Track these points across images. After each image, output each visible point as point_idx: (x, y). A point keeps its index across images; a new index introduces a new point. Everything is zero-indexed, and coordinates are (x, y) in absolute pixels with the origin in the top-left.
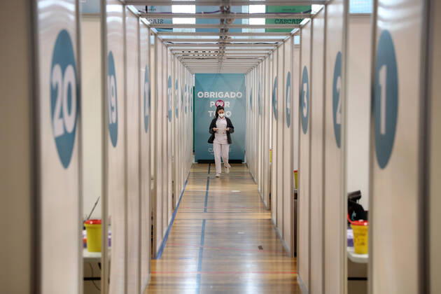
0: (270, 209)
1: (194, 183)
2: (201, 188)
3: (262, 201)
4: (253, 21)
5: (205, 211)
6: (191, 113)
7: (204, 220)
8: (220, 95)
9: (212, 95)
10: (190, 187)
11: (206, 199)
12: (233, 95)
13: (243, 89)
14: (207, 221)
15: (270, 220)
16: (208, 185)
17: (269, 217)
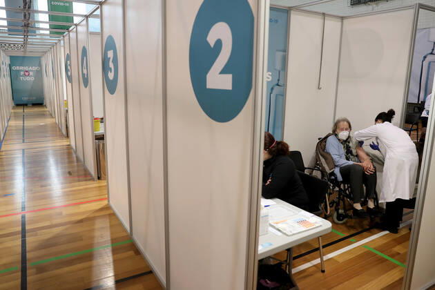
0: (68, 136)
1: (15, 120)
2: (20, 123)
3: (60, 130)
4: (42, 32)
5: (23, 142)
6: (9, 79)
7: (23, 150)
8: (26, 68)
9: (21, 68)
10: (12, 123)
11: (23, 132)
12: (35, 68)
13: (40, 65)
14: (25, 150)
15: (69, 145)
16: (24, 121)
17: (68, 143)
